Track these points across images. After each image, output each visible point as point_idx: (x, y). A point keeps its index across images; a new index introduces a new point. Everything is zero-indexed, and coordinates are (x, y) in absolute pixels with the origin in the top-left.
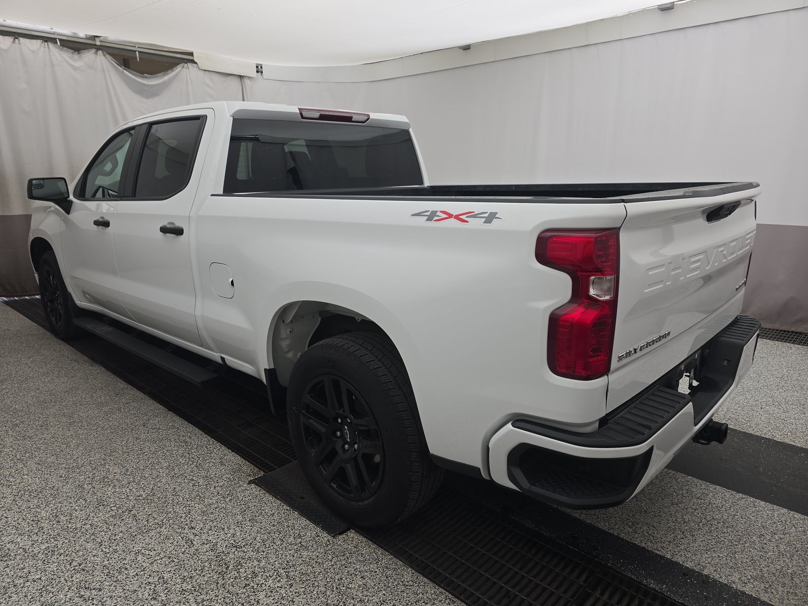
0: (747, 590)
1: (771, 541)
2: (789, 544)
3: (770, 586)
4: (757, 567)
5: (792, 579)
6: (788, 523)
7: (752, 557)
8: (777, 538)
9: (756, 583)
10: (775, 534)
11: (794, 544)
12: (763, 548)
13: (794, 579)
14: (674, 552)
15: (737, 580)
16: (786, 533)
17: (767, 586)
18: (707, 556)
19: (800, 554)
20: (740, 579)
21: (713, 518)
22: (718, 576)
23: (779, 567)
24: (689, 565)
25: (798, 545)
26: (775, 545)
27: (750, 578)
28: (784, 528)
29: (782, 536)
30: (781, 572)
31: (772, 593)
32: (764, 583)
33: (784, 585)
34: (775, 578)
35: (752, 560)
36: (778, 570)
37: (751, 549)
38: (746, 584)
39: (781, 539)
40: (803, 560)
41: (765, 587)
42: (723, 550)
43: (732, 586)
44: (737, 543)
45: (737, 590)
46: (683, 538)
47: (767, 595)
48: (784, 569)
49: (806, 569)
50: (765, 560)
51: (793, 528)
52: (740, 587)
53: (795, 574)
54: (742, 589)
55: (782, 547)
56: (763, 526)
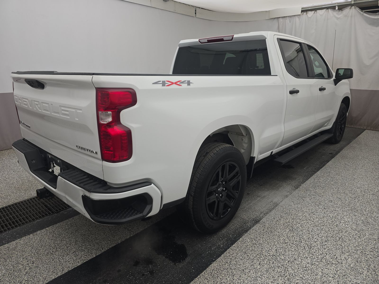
0: (14, 243)
1: (27, 264)
2: (20, 270)
3: (9, 250)
4: (20, 251)
5: (4, 258)
6: (31, 279)
7: (25, 252)
8: (27, 268)
9: (14, 246)
10: (30, 269)
11: (18, 272)
12: (26, 259)
13: (4, 259)
14: (48, 231)
15: (20, 242)
16: (26, 274)
17: (9, 249)
18: (38, 239)
19: (12, 270)
20: (20, 243)
21: (57, 251)
22: (27, 238)
23: (13, 258)
24: (38, 232)
25: (16, 274)
26: (24, 264)
27: (17, 246)
28: (30, 275)
29: (26, 271)
30: (11, 257)
31: (6, 249)
32: (12, 249)
33: (5, 254)
34: (10, 253)
35: (24, 251)
36: (12, 257)
37: (30, 254)
38: (16, 243)
39: (25, 269)
40: (8, 269)
41: (10, 248)
42: (37, 245)
43: (19, 239)
44: (36, 251)
45: (17, 240)
46: (53, 236)
47: (6, 247)
48: (11, 259)
49: (4, 267)
50: (20, 255)
51: (27, 279)
52: (17, 241)
53: (5, 261)
54: (15, 241)
55: (21, 267)
56: (38, 267)
